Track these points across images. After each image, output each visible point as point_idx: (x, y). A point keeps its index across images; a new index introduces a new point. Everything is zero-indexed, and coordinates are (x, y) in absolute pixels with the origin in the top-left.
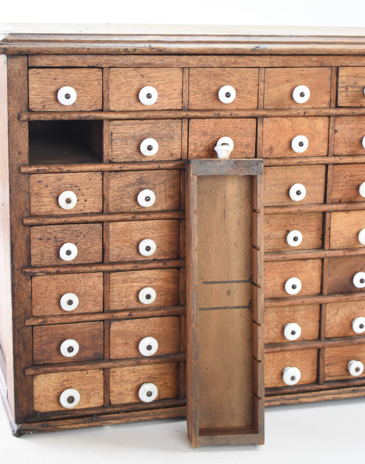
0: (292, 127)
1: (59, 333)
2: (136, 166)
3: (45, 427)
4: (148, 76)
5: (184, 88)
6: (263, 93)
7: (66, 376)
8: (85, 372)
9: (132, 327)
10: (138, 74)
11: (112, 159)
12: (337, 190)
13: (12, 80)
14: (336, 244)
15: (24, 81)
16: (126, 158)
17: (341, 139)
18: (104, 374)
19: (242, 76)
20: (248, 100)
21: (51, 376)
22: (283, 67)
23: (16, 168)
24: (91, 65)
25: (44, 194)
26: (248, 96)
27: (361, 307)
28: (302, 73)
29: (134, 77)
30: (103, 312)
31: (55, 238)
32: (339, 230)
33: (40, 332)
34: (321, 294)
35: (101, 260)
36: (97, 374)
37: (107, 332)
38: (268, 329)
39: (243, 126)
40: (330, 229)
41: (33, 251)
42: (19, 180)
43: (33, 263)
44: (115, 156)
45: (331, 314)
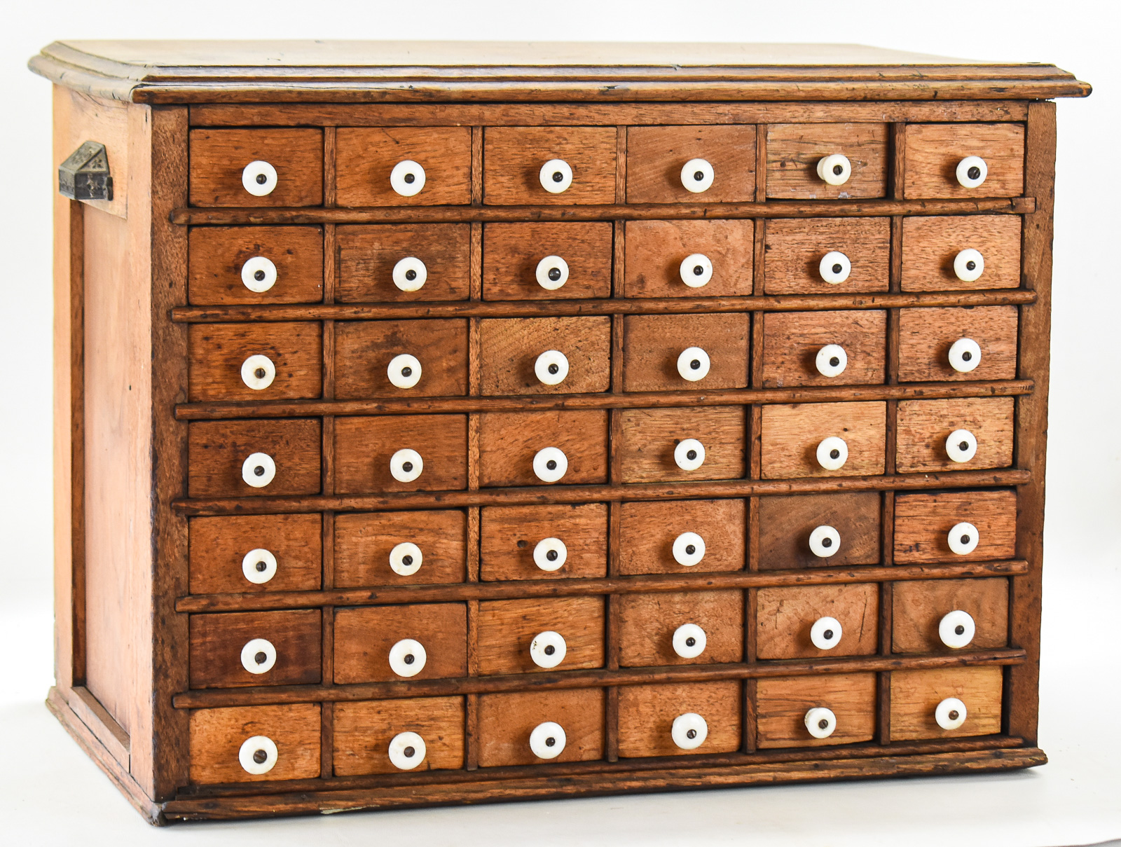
0: (682, 239)
1: (238, 630)
2: (384, 310)
3: (212, 808)
4: (408, 142)
5: (475, 163)
6: (624, 173)
7: (249, 713)
8: (286, 708)
9: (375, 622)
10: (388, 139)
11: (341, 297)
12: (774, 363)
13: (159, 150)
14: (773, 468)
15: (182, 151)
16: (366, 295)
17: (779, 263)
18: (321, 713)
19: (584, 142)
20: (596, 188)
21: (221, 713)
22: (661, 125)
23: (164, 312)
24: (303, 122)
25: (214, 361)
26: (597, 180)
27: (829, 599)
28: (699, 135)
29: (381, 145)
30: (321, 589)
31: (234, 444)
32: (778, 441)
33: (204, 625)
34: (746, 569)
35: (317, 490)
36: (310, 712)
37: (328, 629)
38: (642, 637)
39: (586, 237)
40: (760, 438)
41: (194, 470)
42: (170, 335)
43: (192, 492)
44: (345, 290)
45: (766, 610)
